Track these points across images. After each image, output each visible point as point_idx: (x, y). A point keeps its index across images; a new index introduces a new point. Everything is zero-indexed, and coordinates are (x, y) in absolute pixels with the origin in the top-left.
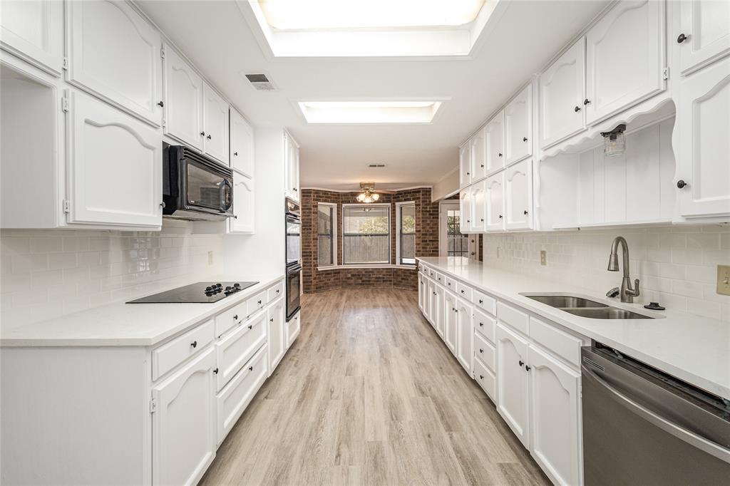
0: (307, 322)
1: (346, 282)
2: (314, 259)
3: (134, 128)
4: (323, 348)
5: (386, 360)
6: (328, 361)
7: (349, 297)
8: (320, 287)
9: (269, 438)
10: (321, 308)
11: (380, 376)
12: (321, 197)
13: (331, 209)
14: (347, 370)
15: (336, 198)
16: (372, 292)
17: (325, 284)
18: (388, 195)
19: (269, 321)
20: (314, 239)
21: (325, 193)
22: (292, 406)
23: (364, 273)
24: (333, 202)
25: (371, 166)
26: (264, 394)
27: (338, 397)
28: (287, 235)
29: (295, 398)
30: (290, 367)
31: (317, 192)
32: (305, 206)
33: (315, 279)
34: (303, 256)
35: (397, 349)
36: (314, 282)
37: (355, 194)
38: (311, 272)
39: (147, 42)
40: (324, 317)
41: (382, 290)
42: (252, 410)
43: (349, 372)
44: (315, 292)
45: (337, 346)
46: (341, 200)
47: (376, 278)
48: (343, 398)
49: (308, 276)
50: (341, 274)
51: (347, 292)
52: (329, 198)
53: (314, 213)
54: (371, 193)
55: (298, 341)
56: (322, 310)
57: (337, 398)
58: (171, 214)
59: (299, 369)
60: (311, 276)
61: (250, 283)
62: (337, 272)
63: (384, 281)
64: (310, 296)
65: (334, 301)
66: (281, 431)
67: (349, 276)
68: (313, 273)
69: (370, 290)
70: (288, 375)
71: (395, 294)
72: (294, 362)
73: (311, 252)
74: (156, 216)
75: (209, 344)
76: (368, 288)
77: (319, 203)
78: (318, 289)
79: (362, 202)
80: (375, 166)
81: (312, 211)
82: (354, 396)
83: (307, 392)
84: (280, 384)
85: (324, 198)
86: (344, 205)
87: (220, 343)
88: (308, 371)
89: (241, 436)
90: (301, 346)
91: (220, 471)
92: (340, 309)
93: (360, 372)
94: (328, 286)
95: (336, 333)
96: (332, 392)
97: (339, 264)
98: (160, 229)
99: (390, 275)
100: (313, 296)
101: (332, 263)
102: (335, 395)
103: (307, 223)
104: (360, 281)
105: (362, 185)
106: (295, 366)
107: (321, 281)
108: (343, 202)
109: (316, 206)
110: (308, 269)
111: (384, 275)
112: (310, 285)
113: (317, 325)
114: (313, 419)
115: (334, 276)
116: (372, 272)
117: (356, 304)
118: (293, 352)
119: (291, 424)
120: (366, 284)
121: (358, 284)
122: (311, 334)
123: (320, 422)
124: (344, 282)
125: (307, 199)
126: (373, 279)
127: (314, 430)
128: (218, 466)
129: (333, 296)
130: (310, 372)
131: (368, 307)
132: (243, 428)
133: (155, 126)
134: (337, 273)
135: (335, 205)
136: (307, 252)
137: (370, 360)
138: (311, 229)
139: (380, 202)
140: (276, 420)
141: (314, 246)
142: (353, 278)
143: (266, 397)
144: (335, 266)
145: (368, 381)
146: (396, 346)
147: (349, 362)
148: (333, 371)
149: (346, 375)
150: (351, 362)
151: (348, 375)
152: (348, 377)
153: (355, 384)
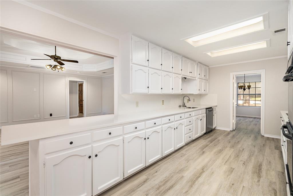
5: (203, 169)
27: (241, 161)
43: (231, 170)
48: (238, 160)
82: (234, 159)
96: (244, 164)
102: (243, 162)
114: (253, 158)
137: (213, 172)
145: (223, 162)
147: (228, 177)
148: (242, 174)
149: (234, 169)
150: (228, 176)
151: (233, 169)
152: (233, 167)
153: (230, 163)
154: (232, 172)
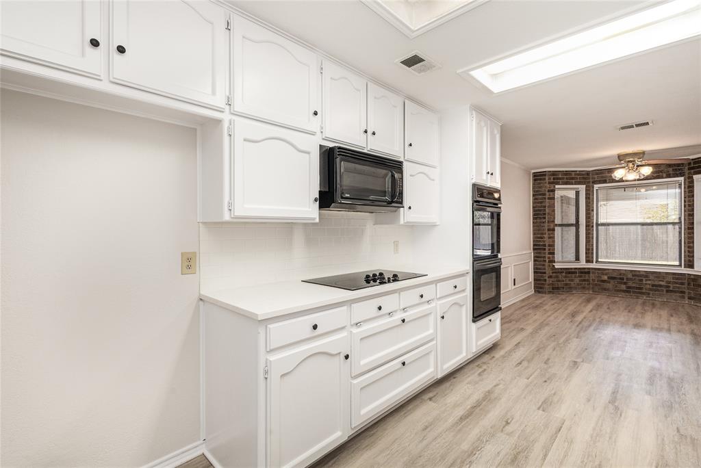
0: (521, 327)
1: (600, 285)
2: (550, 253)
3: (288, 138)
4: (525, 364)
5: (617, 408)
6: (523, 382)
7: (599, 306)
8: (558, 288)
9: (409, 445)
10: (549, 314)
11: (594, 429)
12: (560, 179)
13: (577, 193)
14: (544, 402)
15: (584, 178)
16: (644, 304)
17: (566, 284)
18: (678, 165)
19: (439, 318)
20: (549, 230)
21: (567, 173)
22: (451, 420)
23: (630, 276)
24: (579, 183)
25: (623, 128)
26: (431, 395)
27: (512, 433)
28: (474, 224)
29: (460, 412)
30: (474, 373)
31: (554, 173)
32: (537, 191)
33: (550, 277)
34: (534, 249)
35: (647, 397)
36: (549, 281)
37: (611, 171)
38: (545, 269)
39: (304, 64)
40: (547, 325)
41: (663, 304)
42: (410, 407)
43: (545, 405)
44: (550, 292)
45: (546, 366)
46: (591, 180)
47: (653, 286)
48: (519, 437)
49: (541, 273)
50: (591, 275)
51: (600, 299)
52: (573, 179)
53: (549, 199)
54: (638, 166)
55: (499, 347)
56: (550, 316)
57: (509, 434)
58: (329, 207)
59: (482, 380)
60: (545, 273)
61: (416, 274)
62: (585, 271)
63: (667, 291)
64: (543, 297)
65: (571, 308)
66: (425, 442)
67: (605, 278)
68: (548, 271)
69: (640, 301)
70: (466, 381)
71: (688, 314)
72: (481, 370)
73: (545, 245)
74: (311, 209)
75: (343, 328)
76: (638, 298)
77: (557, 186)
78: (555, 290)
79: (621, 180)
80: (632, 127)
81: (547, 197)
82: (535, 441)
83: (477, 410)
84: (452, 390)
85: (565, 180)
86: (596, 186)
87: (355, 330)
88: (491, 387)
89: (386, 430)
90: (498, 354)
91: (352, 455)
92: (576, 319)
93: (562, 412)
94: (570, 288)
95: (554, 349)
96: (507, 423)
97: (588, 261)
98: (317, 220)
99: (682, 284)
100: (546, 297)
101: (577, 259)
102: (509, 429)
103: (540, 210)
104: (623, 287)
105: (621, 157)
106: (480, 374)
107: (559, 281)
108: (595, 182)
109: (553, 191)
110: (540, 265)
111: (669, 282)
112: (543, 284)
113: (531, 333)
114: (465, 446)
115: (580, 277)
116: (646, 276)
117: (606, 316)
118: (486, 357)
119: (439, 440)
120: (634, 292)
121: (621, 291)
122: (519, 343)
123: (472, 453)
124: (596, 285)
125: (540, 183)
126: (648, 286)
127: (459, 461)
128: (352, 450)
129: (573, 302)
130: (492, 388)
131: (623, 324)
132: (392, 422)
133: (313, 134)
134: (585, 273)
135: (582, 188)
136: (539, 245)
137: (589, 400)
138: (545, 218)
139: (655, 178)
140: (426, 428)
141: (549, 238)
142: (612, 281)
143: (430, 399)
144: (583, 264)
145: (570, 429)
146: (649, 393)
147: (553, 392)
148: (523, 396)
149: (539, 409)
150: (554, 394)
151: (541, 409)
152: (541, 412)
153: (546, 426)
154: (545, 401)
